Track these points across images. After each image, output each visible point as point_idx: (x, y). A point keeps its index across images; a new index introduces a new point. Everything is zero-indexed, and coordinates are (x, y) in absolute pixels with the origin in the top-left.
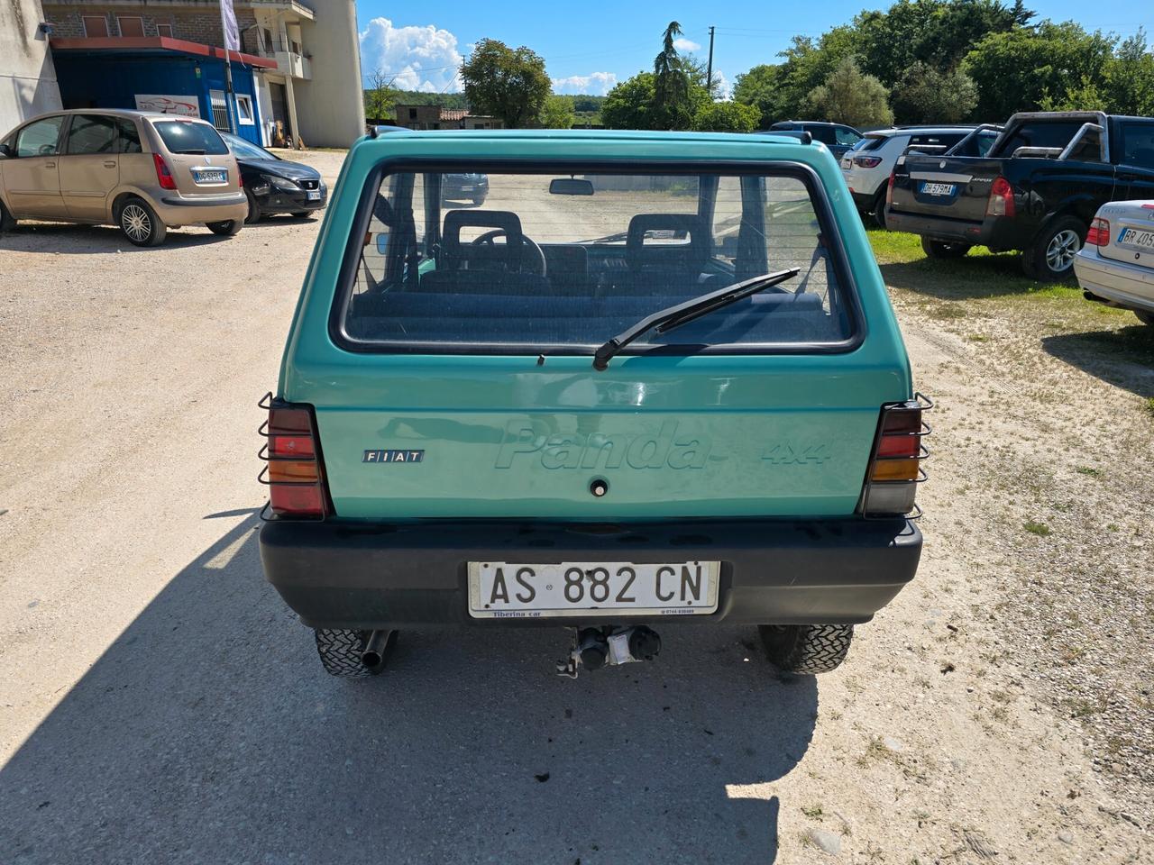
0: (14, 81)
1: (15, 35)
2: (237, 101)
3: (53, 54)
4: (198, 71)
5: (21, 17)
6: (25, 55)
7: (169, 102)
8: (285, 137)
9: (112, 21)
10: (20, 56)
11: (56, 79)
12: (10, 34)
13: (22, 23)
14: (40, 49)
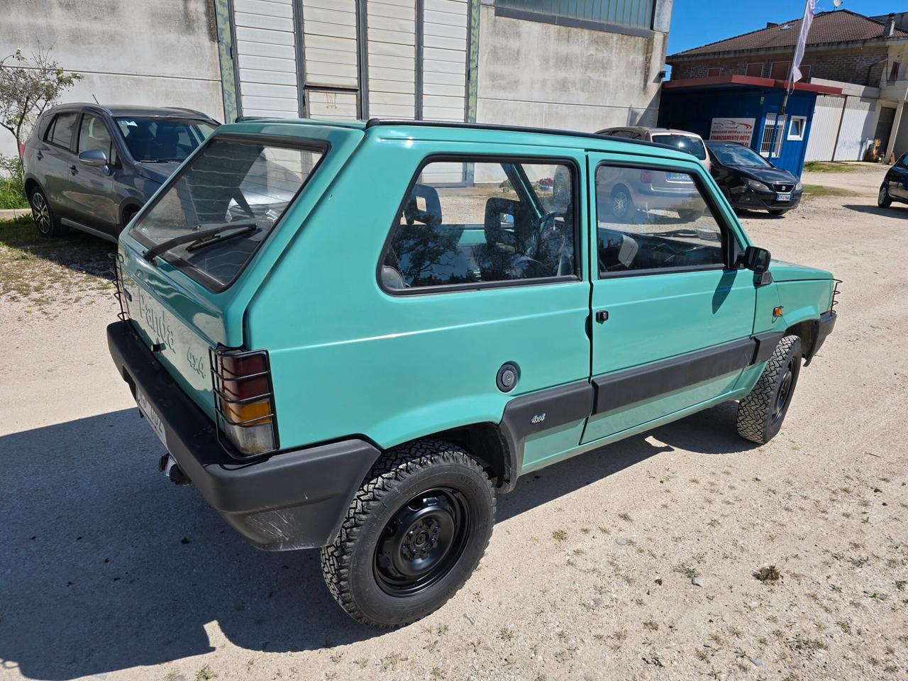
0: (630, 110)
1: (641, 80)
2: (791, 122)
3: (662, 91)
4: (762, 99)
5: (648, 68)
6: (642, 93)
7: (734, 123)
8: (879, 154)
9: (768, 66)
10: (639, 94)
11: (658, 108)
12: (637, 80)
13: (648, 71)
14: (654, 88)
